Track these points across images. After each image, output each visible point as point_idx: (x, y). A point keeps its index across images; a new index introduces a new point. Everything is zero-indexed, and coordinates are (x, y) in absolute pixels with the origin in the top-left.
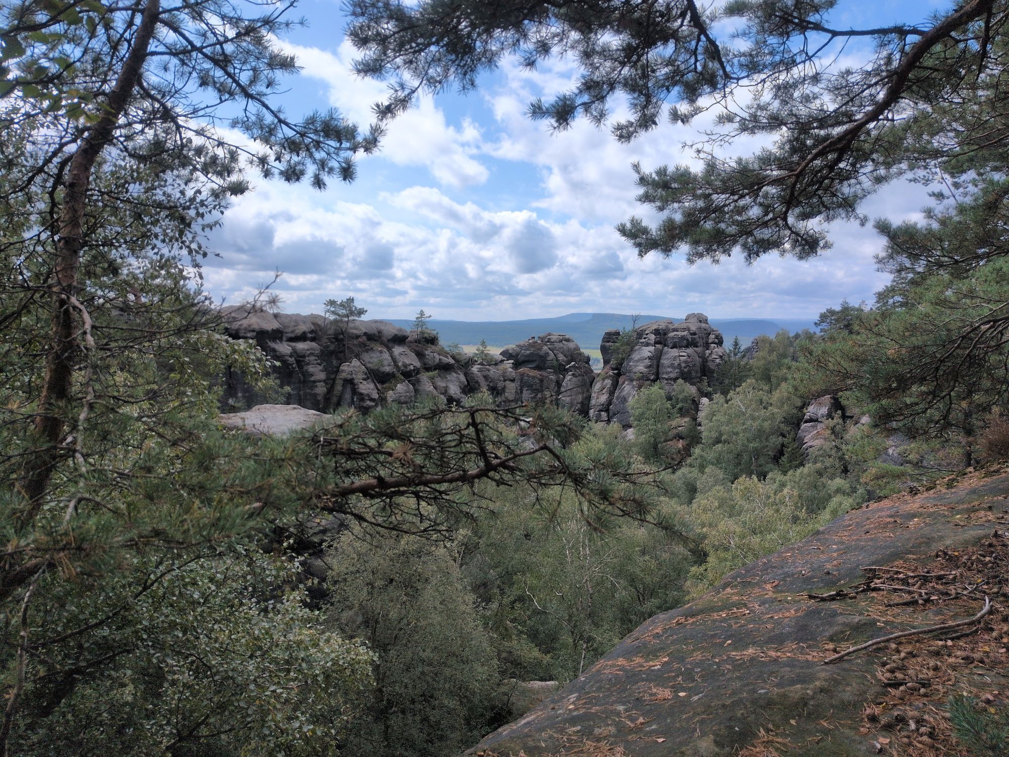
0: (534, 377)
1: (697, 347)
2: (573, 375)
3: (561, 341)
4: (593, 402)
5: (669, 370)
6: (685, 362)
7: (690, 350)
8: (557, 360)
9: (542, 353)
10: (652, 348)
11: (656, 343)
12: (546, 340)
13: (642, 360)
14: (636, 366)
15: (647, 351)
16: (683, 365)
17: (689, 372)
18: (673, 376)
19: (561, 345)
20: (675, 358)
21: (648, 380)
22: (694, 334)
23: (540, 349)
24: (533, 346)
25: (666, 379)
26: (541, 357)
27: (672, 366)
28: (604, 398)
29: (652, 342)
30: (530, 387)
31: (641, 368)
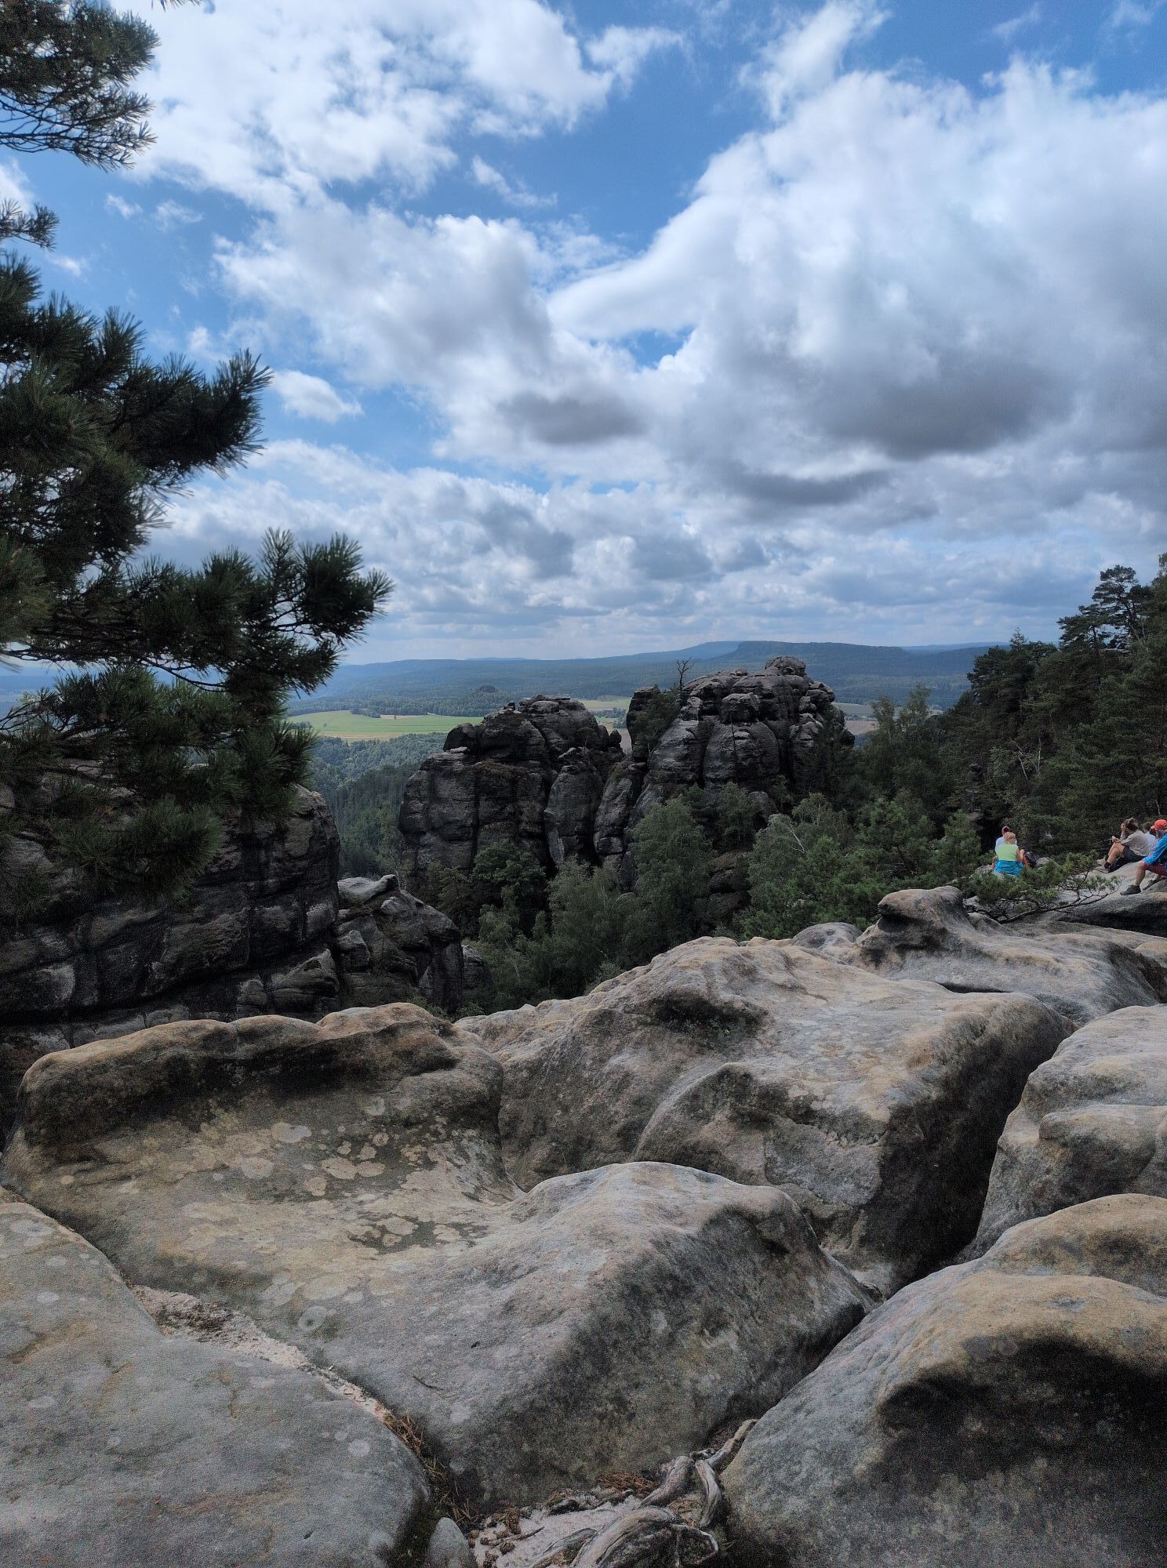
0: (499, 776)
1: (775, 719)
2: (570, 770)
3: (556, 710)
4: (599, 819)
5: (718, 763)
6: (745, 748)
7: (758, 727)
8: (547, 744)
9: (519, 732)
10: (694, 723)
11: (702, 713)
12: (529, 710)
13: (671, 746)
14: (664, 756)
15: (684, 729)
16: (741, 755)
17: (753, 766)
18: (722, 774)
19: (555, 716)
20: (728, 741)
21: (682, 781)
22: (770, 696)
23: (516, 726)
24: (504, 721)
25: (713, 780)
26: (518, 739)
27: (722, 756)
28: (615, 813)
29: (695, 712)
30: (491, 794)
31: (670, 760)
